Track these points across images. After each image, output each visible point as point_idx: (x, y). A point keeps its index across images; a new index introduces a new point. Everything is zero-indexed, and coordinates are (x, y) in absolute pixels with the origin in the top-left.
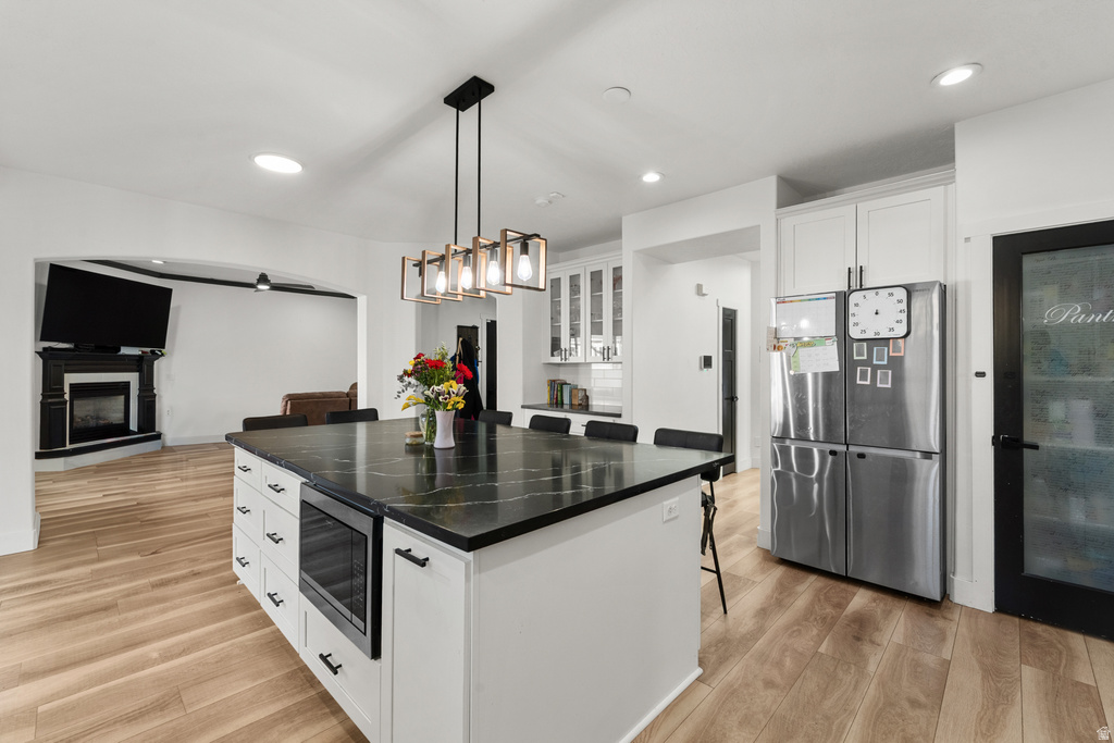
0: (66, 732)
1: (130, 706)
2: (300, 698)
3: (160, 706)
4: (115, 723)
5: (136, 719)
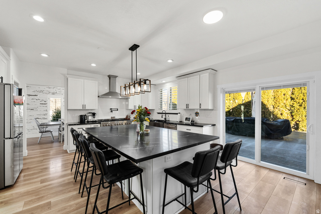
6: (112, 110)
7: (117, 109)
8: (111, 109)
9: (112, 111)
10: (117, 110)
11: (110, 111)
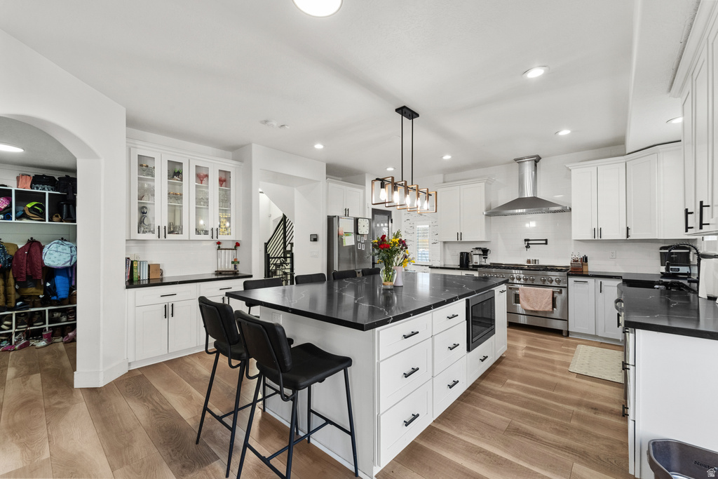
0: (559, 453)
1: (527, 442)
2: (478, 394)
3: (517, 431)
4: (538, 440)
5: (530, 434)
6: (530, 242)
7: (546, 240)
8: (526, 240)
9: (528, 247)
10: (544, 242)
11: (523, 245)
